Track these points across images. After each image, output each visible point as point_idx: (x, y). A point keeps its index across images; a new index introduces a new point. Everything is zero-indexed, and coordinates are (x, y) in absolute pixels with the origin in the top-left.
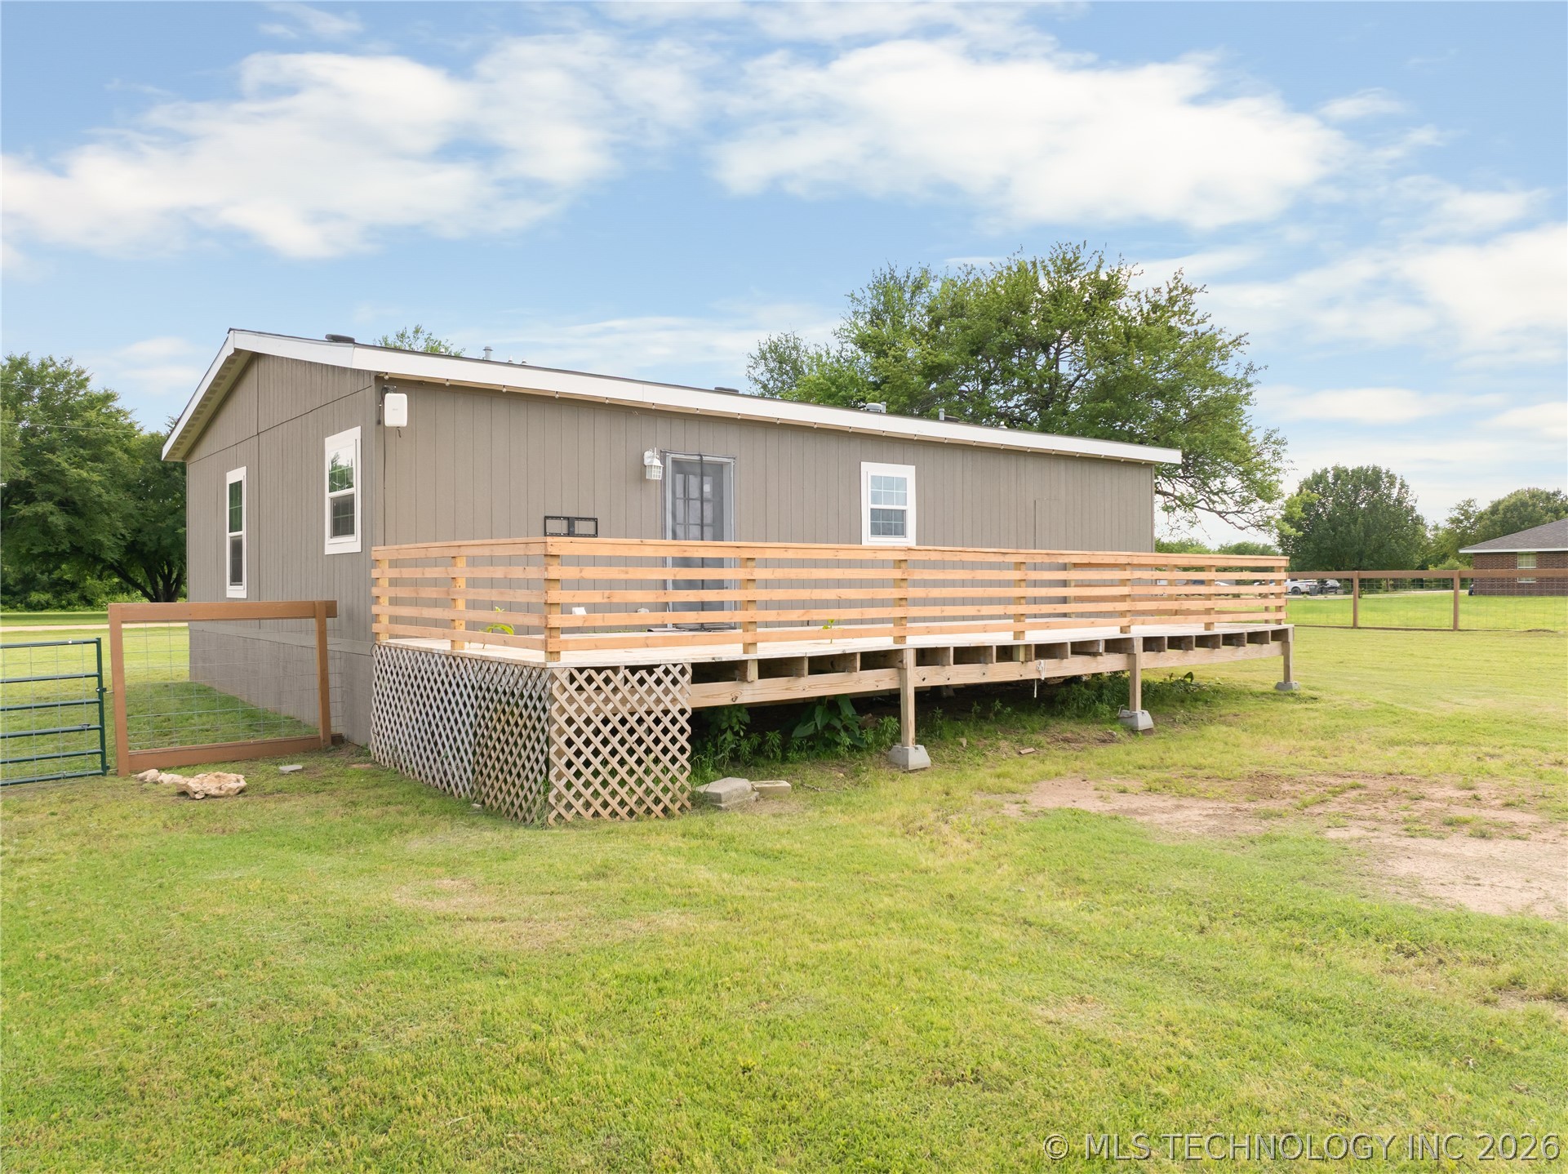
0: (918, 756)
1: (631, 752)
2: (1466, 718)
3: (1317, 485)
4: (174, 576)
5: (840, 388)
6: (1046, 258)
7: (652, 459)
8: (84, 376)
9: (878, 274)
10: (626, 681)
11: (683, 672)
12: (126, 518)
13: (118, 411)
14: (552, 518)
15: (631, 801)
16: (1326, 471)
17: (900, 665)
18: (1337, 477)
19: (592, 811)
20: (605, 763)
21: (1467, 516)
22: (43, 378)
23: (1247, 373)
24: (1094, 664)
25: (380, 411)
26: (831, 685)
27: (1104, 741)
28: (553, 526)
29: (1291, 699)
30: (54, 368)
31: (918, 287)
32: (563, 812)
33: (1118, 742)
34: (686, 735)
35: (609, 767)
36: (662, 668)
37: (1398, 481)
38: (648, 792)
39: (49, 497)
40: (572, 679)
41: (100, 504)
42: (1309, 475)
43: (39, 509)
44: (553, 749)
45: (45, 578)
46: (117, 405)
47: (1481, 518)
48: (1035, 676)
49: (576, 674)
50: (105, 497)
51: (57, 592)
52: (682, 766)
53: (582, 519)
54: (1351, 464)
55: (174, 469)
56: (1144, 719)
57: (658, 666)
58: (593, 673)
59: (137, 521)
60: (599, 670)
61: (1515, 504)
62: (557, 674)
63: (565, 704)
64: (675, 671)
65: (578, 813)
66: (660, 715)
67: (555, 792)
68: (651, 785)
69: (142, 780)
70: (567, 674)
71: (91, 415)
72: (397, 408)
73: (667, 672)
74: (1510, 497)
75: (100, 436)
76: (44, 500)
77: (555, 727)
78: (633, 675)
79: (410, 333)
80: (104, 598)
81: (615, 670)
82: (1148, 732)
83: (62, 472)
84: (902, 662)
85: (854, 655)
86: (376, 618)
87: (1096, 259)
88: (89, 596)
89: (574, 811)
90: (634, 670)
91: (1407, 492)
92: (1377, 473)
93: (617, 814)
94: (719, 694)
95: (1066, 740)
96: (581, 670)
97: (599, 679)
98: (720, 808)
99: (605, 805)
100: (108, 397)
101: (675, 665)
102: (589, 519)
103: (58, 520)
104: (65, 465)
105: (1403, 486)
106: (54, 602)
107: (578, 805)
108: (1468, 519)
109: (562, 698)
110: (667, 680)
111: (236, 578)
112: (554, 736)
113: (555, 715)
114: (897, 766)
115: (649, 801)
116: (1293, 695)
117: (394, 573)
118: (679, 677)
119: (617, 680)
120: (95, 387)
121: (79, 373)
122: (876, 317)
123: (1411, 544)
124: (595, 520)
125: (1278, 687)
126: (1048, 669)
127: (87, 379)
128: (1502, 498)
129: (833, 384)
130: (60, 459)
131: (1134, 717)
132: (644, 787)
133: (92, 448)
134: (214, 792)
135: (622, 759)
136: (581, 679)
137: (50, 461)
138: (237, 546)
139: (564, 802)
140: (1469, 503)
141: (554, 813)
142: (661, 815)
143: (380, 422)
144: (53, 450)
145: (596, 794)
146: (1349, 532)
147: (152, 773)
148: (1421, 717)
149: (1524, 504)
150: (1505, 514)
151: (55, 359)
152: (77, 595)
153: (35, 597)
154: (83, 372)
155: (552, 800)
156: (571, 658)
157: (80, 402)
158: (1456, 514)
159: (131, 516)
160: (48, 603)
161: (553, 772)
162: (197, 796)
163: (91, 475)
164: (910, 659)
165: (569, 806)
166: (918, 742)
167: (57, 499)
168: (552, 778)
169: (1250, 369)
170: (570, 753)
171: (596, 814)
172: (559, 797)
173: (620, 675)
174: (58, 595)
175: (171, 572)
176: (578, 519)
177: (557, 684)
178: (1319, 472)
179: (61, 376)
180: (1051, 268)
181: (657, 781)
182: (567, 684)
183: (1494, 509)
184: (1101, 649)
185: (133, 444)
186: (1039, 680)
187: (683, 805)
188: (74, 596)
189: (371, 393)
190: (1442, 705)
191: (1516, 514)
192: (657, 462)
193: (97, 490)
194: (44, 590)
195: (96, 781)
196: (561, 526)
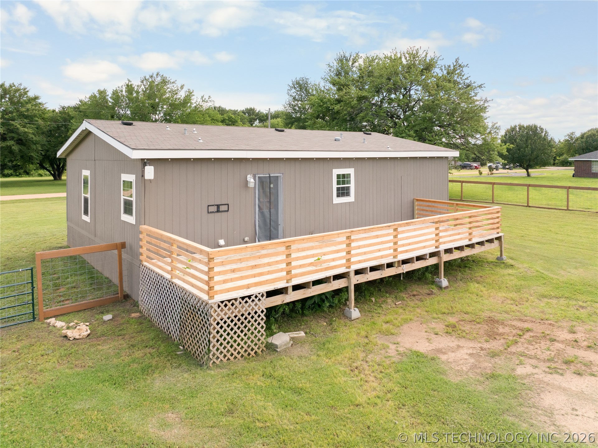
0: (355, 313)
1: (242, 331)
2: (572, 282)
3: (512, 132)
4: (61, 165)
5: (324, 103)
6: (406, 51)
7: (250, 179)
8: (26, 90)
9: (339, 54)
10: (240, 303)
11: (262, 296)
12: (42, 145)
13: (40, 104)
14: (211, 206)
15: (242, 352)
16: (516, 126)
17: (348, 277)
18: (520, 129)
19: (226, 358)
20: (232, 338)
21: (571, 138)
22: (10, 91)
23: (485, 102)
24: (425, 263)
25: (143, 172)
26: (321, 289)
27: (429, 294)
28: (211, 209)
29: (503, 265)
30: (14, 87)
31: (354, 61)
32: (215, 360)
33: (435, 294)
34: (264, 321)
35: (234, 339)
36: (254, 296)
37: (544, 130)
38: (249, 346)
39: (12, 138)
40: (219, 306)
41: (32, 141)
42: (509, 127)
43: (8, 144)
44: (212, 336)
45: (10, 164)
46: (39, 101)
47: (577, 140)
48: (401, 272)
49: (220, 304)
50: (35, 138)
51: (15, 169)
52: (262, 334)
53: (222, 205)
54: (525, 124)
55: (62, 127)
56: (445, 282)
57: (252, 295)
58: (227, 302)
59: (47, 147)
60: (229, 301)
61: (590, 135)
62: (213, 306)
63: (216, 315)
64: (259, 296)
65: (221, 360)
66: (254, 314)
67: (212, 353)
68: (250, 343)
69: (49, 324)
70: (217, 305)
71: (29, 106)
72: (150, 172)
73: (256, 297)
74: (589, 131)
75: (33, 114)
76: (10, 140)
77: (212, 327)
78: (243, 300)
79: (155, 75)
80: (33, 171)
81: (236, 300)
82: (446, 288)
83: (18, 129)
84: (349, 276)
85: (330, 277)
86: (141, 254)
87: (425, 53)
88: (28, 171)
89: (219, 360)
90: (243, 298)
91: (548, 135)
92: (536, 127)
93: (237, 358)
94: (277, 300)
95: (414, 295)
96: (222, 302)
97: (229, 304)
98: (277, 351)
99: (232, 355)
100: (36, 98)
101: (259, 294)
102: (226, 204)
103: (16, 148)
104: (19, 126)
105: (546, 132)
106: (14, 174)
107: (221, 357)
108: (572, 140)
109: (215, 315)
110: (256, 300)
111: (86, 213)
112: (212, 331)
113: (212, 322)
114: (347, 317)
115: (249, 350)
116: (504, 263)
117: (149, 239)
118: (261, 298)
119: (237, 303)
120: (31, 94)
121: (25, 89)
122: (338, 74)
123: (550, 156)
124: (228, 205)
125: (498, 259)
126: (407, 268)
127: (28, 91)
128: (585, 132)
129: (321, 101)
130: (16, 124)
131: (441, 282)
132: (247, 345)
133: (30, 118)
134: (77, 337)
135: (239, 335)
136: (222, 306)
137: (13, 125)
138: (86, 200)
139: (216, 356)
140: (572, 133)
141: (212, 362)
142: (254, 355)
143: (143, 176)
144: (13, 120)
145: (228, 351)
146: (525, 151)
147: (52, 321)
148: (554, 282)
149: (594, 135)
150: (587, 138)
151: (15, 84)
152: (23, 171)
153: (6, 172)
154: (26, 89)
155: (211, 357)
156: (218, 298)
157: (25, 101)
158: (567, 138)
159: (45, 145)
160: (11, 174)
161: (211, 345)
162: (71, 339)
163: (29, 130)
164: (352, 274)
165: (218, 358)
166: (355, 306)
167: (15, 139)
168: (211, 348)
169: (486, 101)
170: (218, 336)
171: (229, 359)
172: (214, 355)
173: (238, 302)
174: (15, 171)
175: (60, 164)
176: (221, 205)
177: (213, 309)
178: (513, 126)
179: (17, 90)
180: (407, 55)
181: (252, 341)
182: (217, 309)
183: (582, 136)
184: (428, 257)
185: (46, 116)
186: (403, 273)
187: (263, 350)
188: (22, 171)
189: (140, 164)
190: (562, 273)
191: (591, 139)
192: (252, 180)
193: (31, 136)
194: (10, 169)
195: (30, 325)
196: (214, 209)
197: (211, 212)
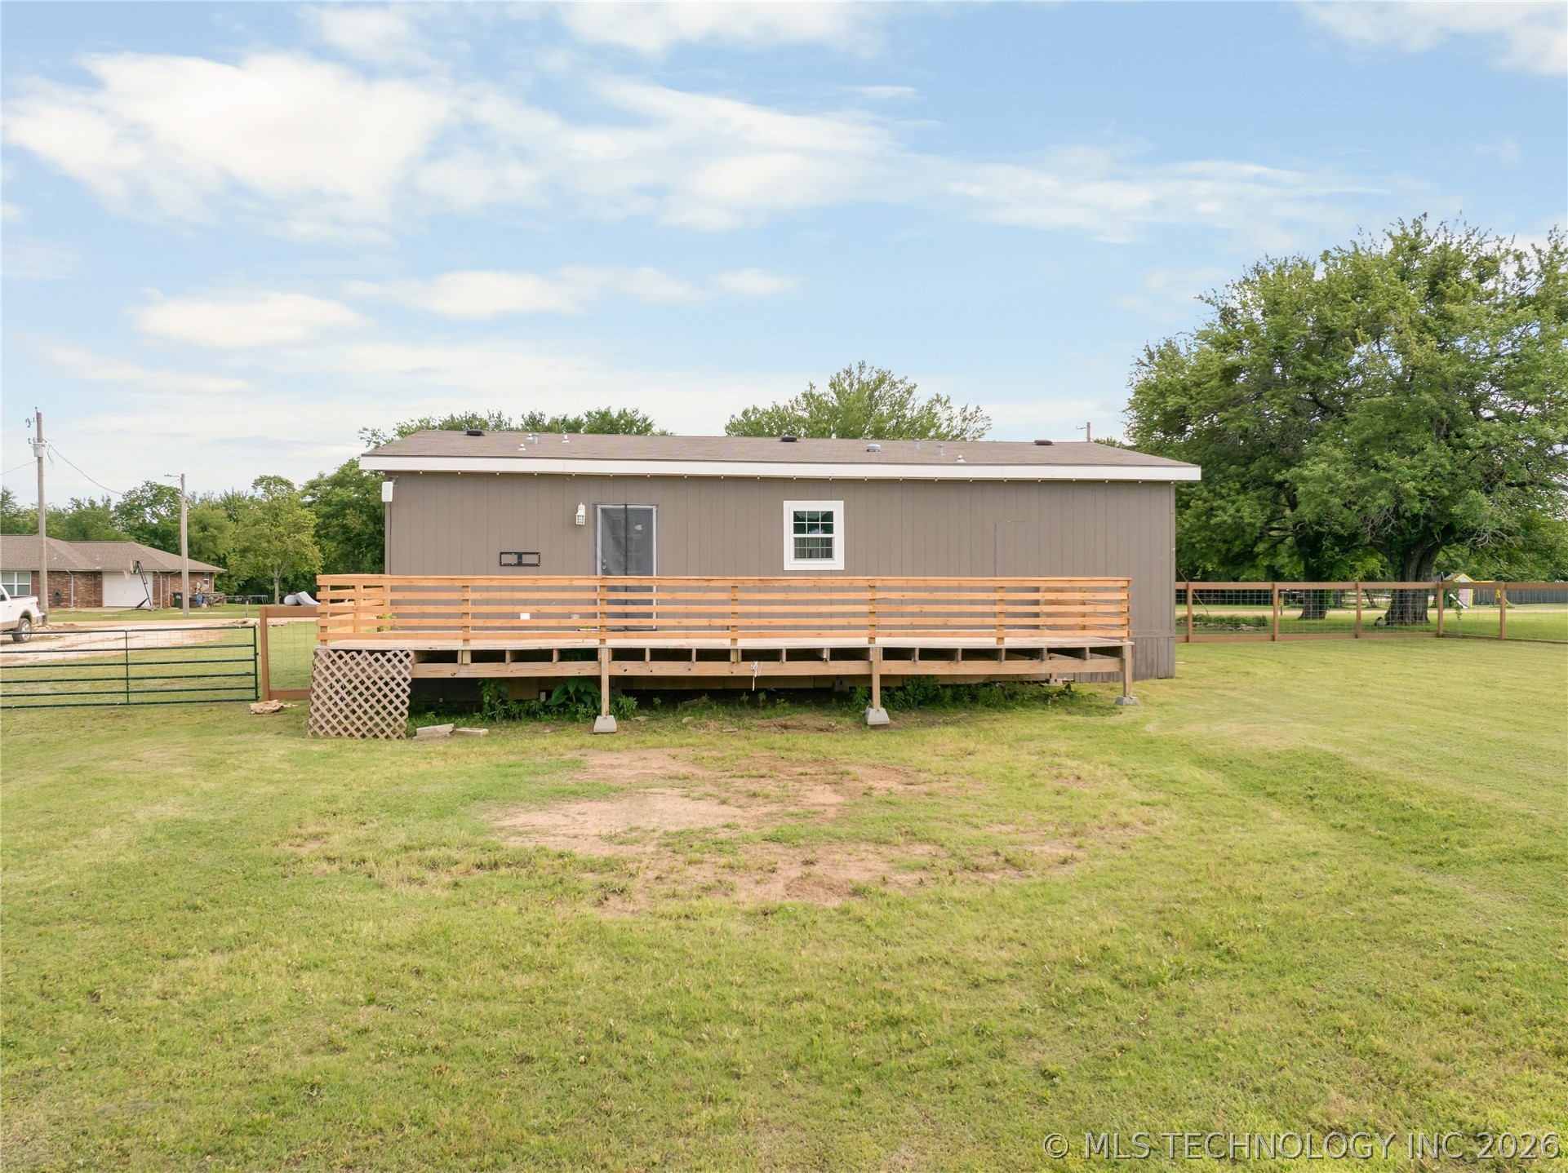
0: (604, 723)
10: (366, 659)
11: (408, 656)
14: (506, 553)
15: (364, 730)
19: (336, 732)
27: (821, 730)
28: (506, 559)
32: (317, 730)
33: (834, 731)
36: (393, 653)
40: (329, 656)
48: (747, 673)
49: (332, 653)
52: (402, 713)
53: (527, 553)
56: (880, 716)
57: (389, 651)
58: (343, 653)
60: (347, 652)
64: (402, 655)
65: (327, 732)
66: (389, 681)
67: (313, 718)
68: (379, 722)
72: (387, 491)
73: (396, 655)
78: (371, 656)
81: (359, 652)
82: (879, 727)
84: (599, 657)
85: (556, 651)
89: (324, 731)
90: (371, 652)
93: (354, 736)
94: (442, 670)
95: (785, 726)
96: (335, 651)
97: (346, 657)
99: (346, 729)
101: (402, 651)
102: (534, 553)
107: (327, 728)
110: (396, 660)
115: (377, 730)
118: (404, 659)
119: (360, 658)
124: (538, 554)
132: (374, 722)
136: (335, 656)
139: (319, 725)
141: (312, 730)
145: (340, 722)
155: (311, 723)
164: (605, 655)
165: (321, 728)
171: (339, 734)
172: (316, 721)
173: (362, 656)
176: (525, 553)
184: (826, 656)
187: (400, 736)
192: (580, 513)
196: (513, 559)
197: (505, 565)
